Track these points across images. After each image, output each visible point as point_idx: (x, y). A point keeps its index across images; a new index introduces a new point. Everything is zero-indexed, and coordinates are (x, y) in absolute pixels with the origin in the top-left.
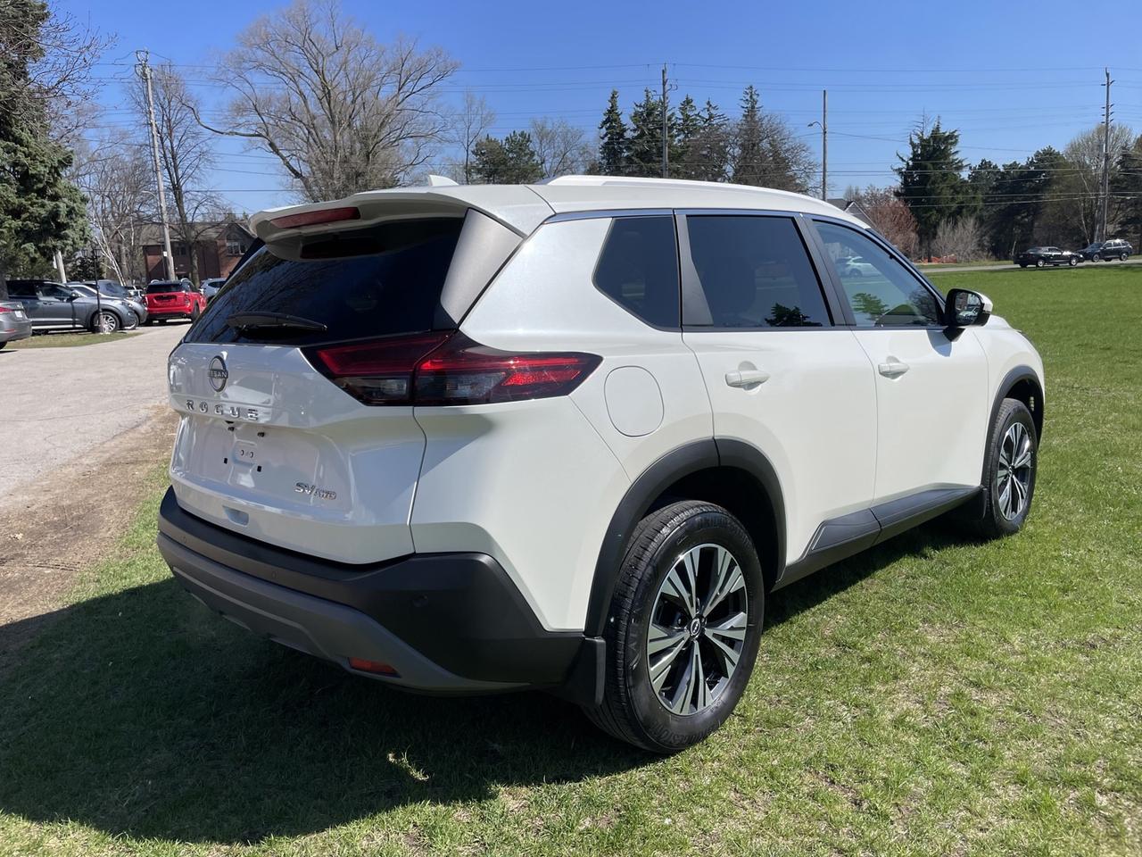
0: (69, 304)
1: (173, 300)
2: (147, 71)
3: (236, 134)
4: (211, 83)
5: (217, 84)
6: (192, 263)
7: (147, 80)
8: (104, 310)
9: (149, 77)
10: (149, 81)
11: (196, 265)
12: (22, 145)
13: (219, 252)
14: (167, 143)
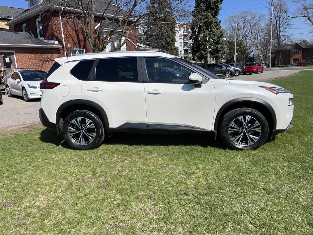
0: (221, 69)
1: (250, 68)
2: (273, 3)
3: (298, 17)
4: (292, 3)
5: (294, 3)
6: (279, 56)
7: (272, 6)
8: (228, 71)
9: (273, 5)
10: (273, 6)
11: (280, 57)
12: (212, 32)
13: (291, 53)
14: (278, 22)
